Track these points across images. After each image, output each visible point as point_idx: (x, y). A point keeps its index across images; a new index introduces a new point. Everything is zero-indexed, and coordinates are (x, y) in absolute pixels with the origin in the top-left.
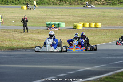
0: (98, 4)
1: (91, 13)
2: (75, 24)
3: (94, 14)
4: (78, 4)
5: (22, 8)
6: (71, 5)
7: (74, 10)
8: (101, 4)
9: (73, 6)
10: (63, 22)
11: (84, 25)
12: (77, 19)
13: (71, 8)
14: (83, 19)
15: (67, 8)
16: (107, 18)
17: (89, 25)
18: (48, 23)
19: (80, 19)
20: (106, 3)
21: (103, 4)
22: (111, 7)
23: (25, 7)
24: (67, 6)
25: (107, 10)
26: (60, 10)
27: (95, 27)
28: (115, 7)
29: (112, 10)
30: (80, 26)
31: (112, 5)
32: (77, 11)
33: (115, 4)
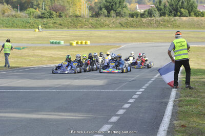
0: (87, 28)
1: (82, 34)
2: (71, 42)
3: (84, 35)
4: (73, 28)
5: (35, 31)
6: (68, 28)
7: (71, 32)
9: (70, 29)
10: (62, 40)
11: (77, 42)
12: (73, 38)
13: (68, 31)
14: (77, 38)
15: (66, 31)
16: (93, 37)
17: (81, 42)
18: (52, 41)
19: (75, 38)
20: (92, 27)
21: (90, 28)
22: (96, 29)
23: (37, 30)
24: (66, 29)
25: (93, 32)
26: (61, 32)
27: (85, 44)
28: (98, 29)
29: (97, 32)
30: (74, 44)
33: (98, 28)
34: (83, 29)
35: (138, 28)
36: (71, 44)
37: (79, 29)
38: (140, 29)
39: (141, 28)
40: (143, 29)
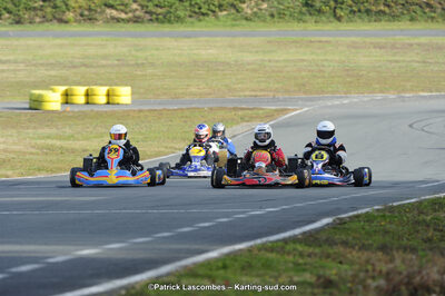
0: (118, 20)
1: (92, 51)
2: (37, 92)
3: (105, 57)
4: (45, 19)
6: (18, 22)
7: (31, 42)
8: (128, 21)
9: (26, 28)
11: (66, 94)
12: (42, 73)
13: (20, 36)
14: (64, 72)
15: (4, 35)
16: (150, 71)
17: (87, 95)
19: (53, 73)
20: (148, 16)
21: (136, 20)
22: (166, 28)
24: (4, 26)
25: (149, 41)
27: (108, 103)
28: (178, 28)
29: (169, 42)
30: (53, 100)
31: (169, 21)
32: (40, 47)
33: (179, 19)
34: (99, 27)
35: (394, 17)
36: (36, 105)
37: (74, 28)
38: (404, 25)
39: (412, 19)
40: (419, 26)
